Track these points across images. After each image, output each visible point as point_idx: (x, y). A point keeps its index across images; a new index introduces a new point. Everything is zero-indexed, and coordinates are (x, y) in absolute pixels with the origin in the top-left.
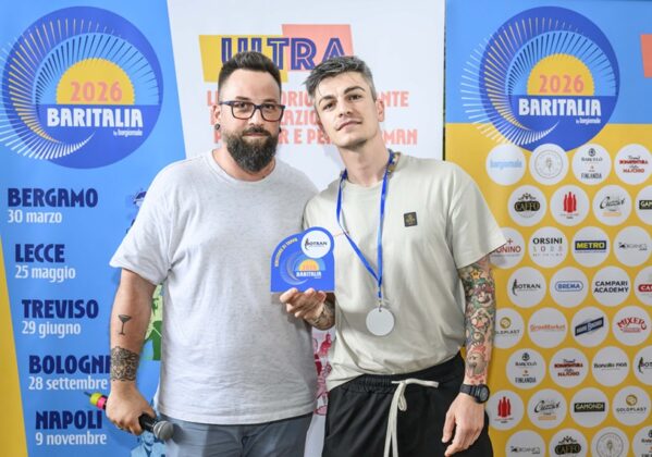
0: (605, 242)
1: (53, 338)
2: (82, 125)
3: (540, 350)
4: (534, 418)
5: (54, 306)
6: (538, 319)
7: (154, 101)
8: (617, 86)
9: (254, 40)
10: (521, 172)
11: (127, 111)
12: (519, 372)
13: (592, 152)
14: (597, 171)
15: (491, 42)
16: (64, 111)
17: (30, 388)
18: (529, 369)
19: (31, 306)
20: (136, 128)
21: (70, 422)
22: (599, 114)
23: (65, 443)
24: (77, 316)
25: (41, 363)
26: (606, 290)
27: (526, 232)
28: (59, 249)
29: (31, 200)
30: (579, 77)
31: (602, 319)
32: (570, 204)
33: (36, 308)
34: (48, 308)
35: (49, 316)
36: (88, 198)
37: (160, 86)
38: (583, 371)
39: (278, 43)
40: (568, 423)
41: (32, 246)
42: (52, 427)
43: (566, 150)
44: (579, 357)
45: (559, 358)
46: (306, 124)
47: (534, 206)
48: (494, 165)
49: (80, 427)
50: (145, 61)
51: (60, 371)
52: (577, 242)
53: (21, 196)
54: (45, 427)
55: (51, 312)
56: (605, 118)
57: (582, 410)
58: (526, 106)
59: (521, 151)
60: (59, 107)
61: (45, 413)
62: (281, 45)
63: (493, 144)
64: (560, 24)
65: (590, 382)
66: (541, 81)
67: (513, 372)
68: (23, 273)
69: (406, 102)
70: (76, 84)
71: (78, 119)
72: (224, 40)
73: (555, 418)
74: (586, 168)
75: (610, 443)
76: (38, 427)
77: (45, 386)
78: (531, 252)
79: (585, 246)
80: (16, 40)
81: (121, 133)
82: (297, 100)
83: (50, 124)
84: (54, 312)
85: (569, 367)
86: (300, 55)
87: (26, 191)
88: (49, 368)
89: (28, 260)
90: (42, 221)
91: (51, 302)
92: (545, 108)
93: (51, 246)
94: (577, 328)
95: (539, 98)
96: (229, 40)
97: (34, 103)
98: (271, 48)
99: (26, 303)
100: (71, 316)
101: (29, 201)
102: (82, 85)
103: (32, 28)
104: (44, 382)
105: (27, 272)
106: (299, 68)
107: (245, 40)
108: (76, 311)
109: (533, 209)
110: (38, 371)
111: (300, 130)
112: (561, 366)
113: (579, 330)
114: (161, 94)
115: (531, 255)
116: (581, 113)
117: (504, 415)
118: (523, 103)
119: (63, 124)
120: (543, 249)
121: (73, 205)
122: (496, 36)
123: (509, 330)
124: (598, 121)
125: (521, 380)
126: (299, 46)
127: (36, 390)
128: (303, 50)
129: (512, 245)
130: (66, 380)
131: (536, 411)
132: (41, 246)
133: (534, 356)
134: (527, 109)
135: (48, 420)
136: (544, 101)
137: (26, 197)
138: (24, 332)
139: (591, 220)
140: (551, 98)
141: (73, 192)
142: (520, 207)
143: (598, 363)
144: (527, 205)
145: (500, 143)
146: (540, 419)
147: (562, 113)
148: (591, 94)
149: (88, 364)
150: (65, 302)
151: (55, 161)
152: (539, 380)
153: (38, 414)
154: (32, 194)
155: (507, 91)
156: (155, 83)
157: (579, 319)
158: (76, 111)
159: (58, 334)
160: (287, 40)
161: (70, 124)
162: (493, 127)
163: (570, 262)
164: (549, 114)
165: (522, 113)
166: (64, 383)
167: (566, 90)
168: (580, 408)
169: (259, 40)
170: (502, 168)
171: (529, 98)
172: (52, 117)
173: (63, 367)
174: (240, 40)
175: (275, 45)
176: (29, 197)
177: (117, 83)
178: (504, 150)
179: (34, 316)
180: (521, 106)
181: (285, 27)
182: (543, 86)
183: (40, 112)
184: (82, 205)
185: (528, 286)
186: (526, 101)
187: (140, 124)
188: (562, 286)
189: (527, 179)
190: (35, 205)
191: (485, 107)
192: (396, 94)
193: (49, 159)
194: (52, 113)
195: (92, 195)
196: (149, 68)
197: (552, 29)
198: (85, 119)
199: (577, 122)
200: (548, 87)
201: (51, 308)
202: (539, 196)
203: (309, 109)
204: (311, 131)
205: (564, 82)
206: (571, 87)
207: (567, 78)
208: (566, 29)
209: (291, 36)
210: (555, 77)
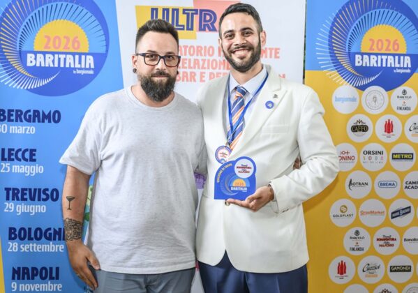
0: (412, 154)
1: (26, 215)
2: (52, 65)
3: (367, 228)
4: (362, 275)
5: (28, 192)
6: (365, 207)
7: (103, 50)
9: (173, 10)
10: (355, 105)
11: (83, 57)
12: (353, 244)
13: (404, 92)
14: (408, 105)
15: (337, 15)
16: (38, 55)
17: (9, 250)
18: (358, 241)
19: (11, 192)
20: (89, 69)
21: (36, 275)
22: (410, 66)
23: (32, 289)
24: (44, 200)
25: (17, 233)
26: (413, 187)
27: (358, 146)
28: (33, 152)
29: (13, 118)
30: (396, 40)
31: (410, 207)
32: (389, 128)
33: (15, 194)
34: (23, 194)
35: (24, 199)
36: (54, 117)
37: (107, 40)
38: (396, 243)
39: (190, 12)
40: (386, 279)
41: (13, 150)
42: (23, 279)
43: (387, 90)
44: (394, 234)
45: (380, 234)
46: (209, 68)
47: (364, 128)
48: (338, 100)
49: (43, 278)
50: (97, 23)
51: (30, 239)
52: (393, 154)
53: (6, 114)
54: (19, 278)
55: (25, 197)
57: (395, 271)
58: (360, 60)
59: (356, 91)
60: (36, 53)
61: (19, 268)
62: (192, 14)
63: (337, 85)
64: (384, 4)
65: (401, 251)
66: (371, 43)
67: (348, 243)
68: (6, 169)
69: (278, 55)
70: (48, 38)
71: (49, 61)
72: (153, 9)
73: (376, 276)
74: (400, 103)
76: (13, 278)
77: (20, 249)
78: (362, 160)
79: (399, 156)
80: (7, 5)
81: (79, 72)
82: (203, 52)
83: (29, 64)
84: (27, 196)
85: (387, 241)
86: (205, 21)
87: (10, 111)
88: (22, 236)
89: (10, 159)
90: (21, 132)
91: (26, 189)
92: (373, 62)
93: (26, 150)
94: (393, 213)
95: (369, 55)
96: (157, 9)
97: (18, 50)
98: (186, 15)
99: (8, 190)
100: (39, 200)
101: (12, 118)
102: (52, 37)
104: (19, 247)
105: (9, 168)
106: (204, 30)
107: (168, 10)
108: (43, 196)
109: (363, 131)
110: (14, 238)
111: (204, 73)
112: (381, 240)
113: (394, 215)
114: (107, 46)
115: (362, 162)
116: (397, 65)
117: (342, 274)
118: (358, 58)
119: (38, 65)
120: (370, 158)
121: (43, 121)
122: (340, 11)
123: (346, 214)
124: (409, 71)
125: (353, 249)
126: (205, 14)
127: (13, 252)
128: (208, 18)
129: (349, 155)
130: (35, 245)
131: (364, 271)
132: (20, 150)
133: (363, 232)
134: (361, 62)
135: (21, 274)
136: (372, 57)
137: (10, 115)
138: (5, 210)
139: (403, 139)
140: (377, 55)
141: (43, 112)
142: (354, 129)
143: (407, 238)
144: (360, 128)
145: (342, 85)
146: (366, 276)
147: (384, 65)
148: (405, 53)
149: (50, 234)
150: (35, 190)
151: (31, 90)
152: (366, 249)
153: (14, 269)
154: (14, 113)
155: (347, 50)
156: (103, 38)
157: (394, 207)
158: (47, 56)
159: (30, 213)
160: (196, 10)
161: (43, 65)
162: (337, 73)
163: (388, 167)
164: (375, 65)
165: (357, 64)
166: (33, 247)
167: (387, 49)
168: (394, 269)
169: (177, 10)
170: (343, 102)
171: (362, 54)
172: (30, 60)
173: (33, 236)
174: (164, 10)
175: (188, 14)
176: (12, 115)
177: (77, 37)
178: (345, 89)
179: (13, 199)
180: (357, 60)
182: (372, 46)
183: (22, 56)
184: (50, 121)
185: (360, 184)
186: (360, 56)
187: (92, 66)
188: (382, 184)
189: (360, 110)
190: (17, 121)
191: (332, 60)
192: (272, 49)
193: (27, 89)
194: (30, 57)
195: (57, 115)
196: (100, 27)
197: (379, 8)
198: (53, 61)
199: (395, 71)
200: (375, 47)
201: (26, 194)
202: (368, 122)
203: (211, 59)
204: (211, 74)
205: (386, 44)
206: (391, 47)
207: (388, 41)
208: (387, 8)
209: (199, 7)
210: (380, 40)
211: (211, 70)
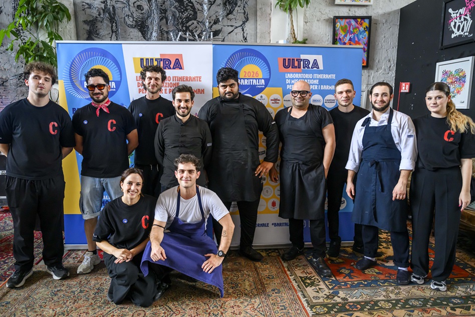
7: (119, 79)
8: (270, 75)
9: (151, 59)
11: (110, 83)
13: (261, 97)
15: (228, 60)
20: (113, 88)
22: (264, 84)
30: (257, 72)
37: (121, 74)
43: (253, 96)
50: (115, 66)
56: (266, 85)
62: (160, 61)
66: (245, 73)
69: (201, 80)
72: (141, 59)
75: (267, 191)
92: (246, 82)
95: (244, 79)
96: (143, 59)
97: (80, 80)
103: (78, 55)
107: (148, 59)
111: (167, 89)
114: (121, 77)
116: (258, 84)
124: (263, 86)
126: (166, 61)
128: (167, 63)
134: (240, 83)
136: (245, 80)
140: (248, 79)
147: (251, 84)
148: (261, 78)
151: (87, 99)
156: (119, 73)
160: (162, 59)
164: (247, 84)
167: (253, 76)
169: (153, 59)
171: (241, 79)
172: (86, 85)
174: (146, 59)
175: (158, 61)
181: (161, 55)
182: (245, 74)
183: (82, 83)
192: (197, 77)
193: (85, 98)
196: (117, 68)
197: (248, 56)
199: (257, 87)
200: (247, 75)
203: (170, 82)
204: (170, 89)
205: (252, 74)
206: (254, 75)
207: (253, 72)
208: (253, 56)
209: (163, 58)
210: (249, 72)
211: (170, 88)
